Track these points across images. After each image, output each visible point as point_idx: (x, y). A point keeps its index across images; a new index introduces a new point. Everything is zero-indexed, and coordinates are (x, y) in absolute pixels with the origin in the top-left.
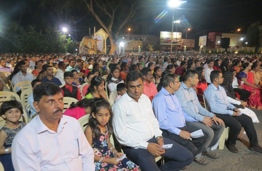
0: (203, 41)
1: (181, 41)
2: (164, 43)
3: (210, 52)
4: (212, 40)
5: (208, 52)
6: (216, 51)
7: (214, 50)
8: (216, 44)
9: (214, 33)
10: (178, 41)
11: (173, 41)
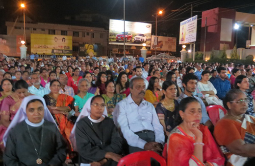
0: (188, 29)
1: (150, 40)
2: (117, 41)
3: (207, 59)
4: (211, 29)
5: (202, 58)
6: (224, 55)
7: (218, 54)
8: (222, 39)
9: (216, 10)
10: (145, 38)
11: (134, 39)
